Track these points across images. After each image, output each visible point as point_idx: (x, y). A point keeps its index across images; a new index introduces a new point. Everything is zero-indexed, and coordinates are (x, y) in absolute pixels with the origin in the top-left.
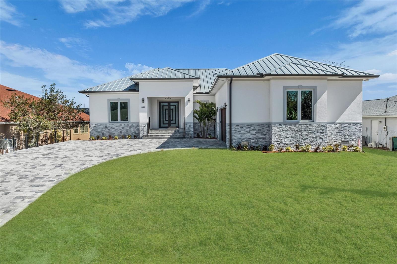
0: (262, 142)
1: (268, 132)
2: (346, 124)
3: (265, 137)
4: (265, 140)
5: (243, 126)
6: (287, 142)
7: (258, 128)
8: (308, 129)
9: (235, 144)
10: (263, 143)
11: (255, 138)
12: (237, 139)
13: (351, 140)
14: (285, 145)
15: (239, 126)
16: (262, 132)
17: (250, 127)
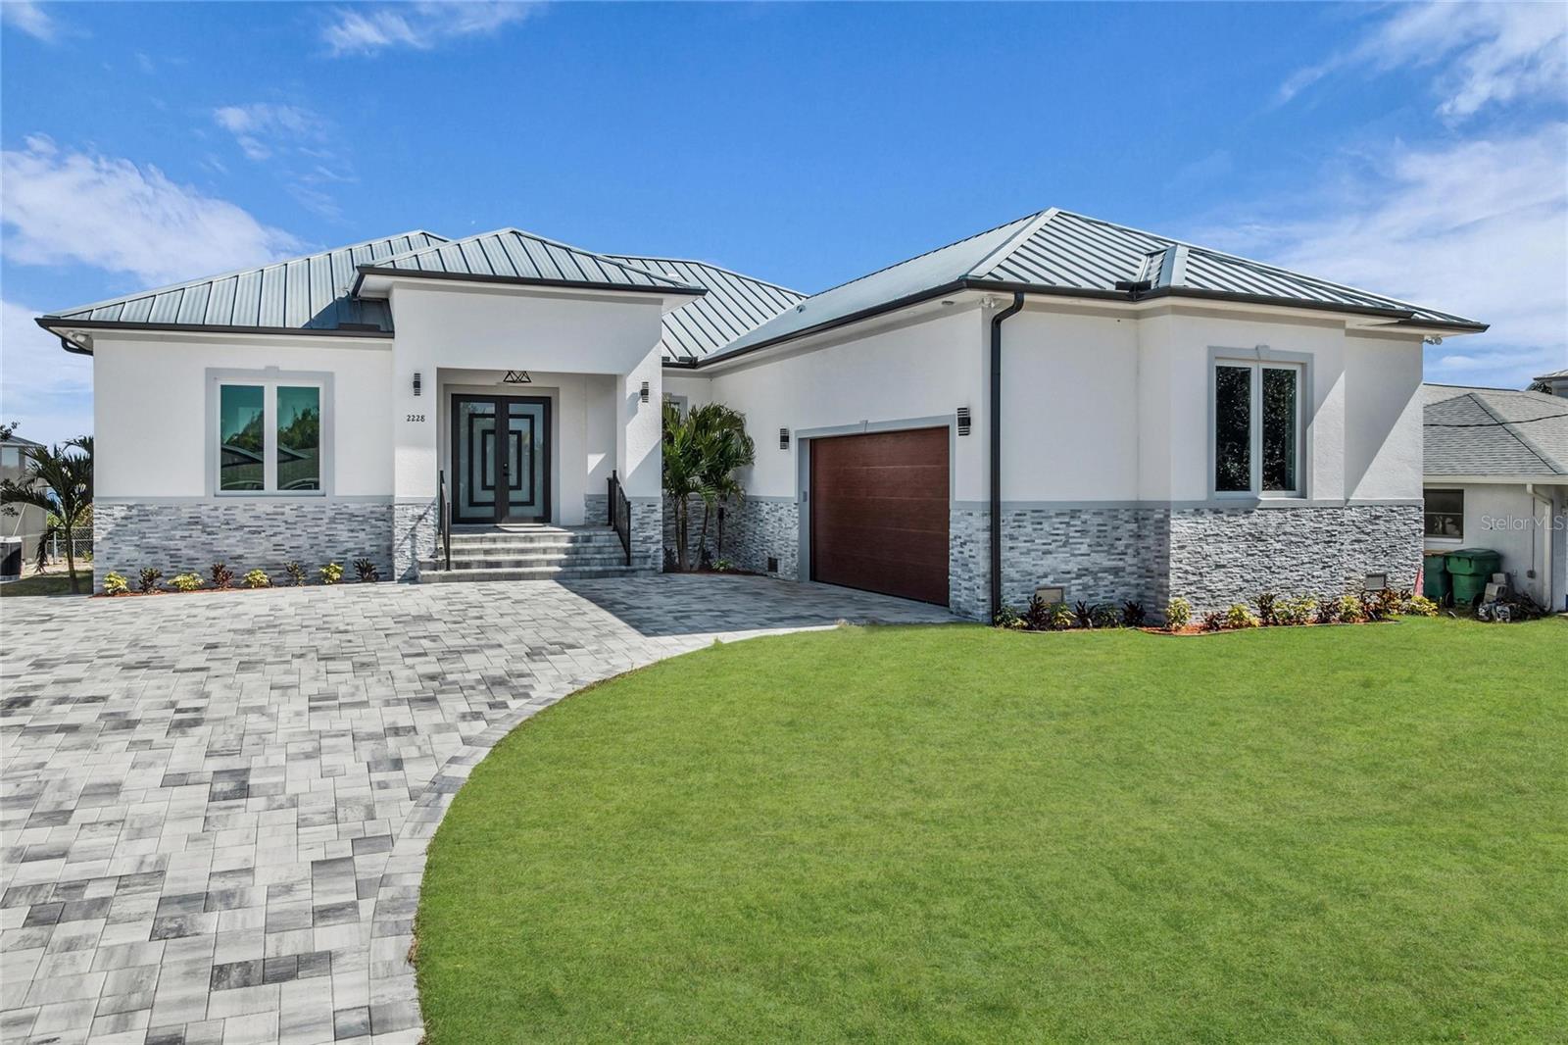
0: (1112, 587)
1: (1131, 541)
2: (1378, 509)
3: (1121, 564)
4: (1123, 577)
5: (1043, 517)
6: (1220, 586)
7: (1099, 525)
8: (1289, 529)
9: (1013, 597)
10: (1113, 591)
11: (1087, 570)
12: (1017, 576)
13: (1393, 570)
14: (1213, 597)
15: (1027, 517)
16: (1112, 545)
17: (1067, 520)
